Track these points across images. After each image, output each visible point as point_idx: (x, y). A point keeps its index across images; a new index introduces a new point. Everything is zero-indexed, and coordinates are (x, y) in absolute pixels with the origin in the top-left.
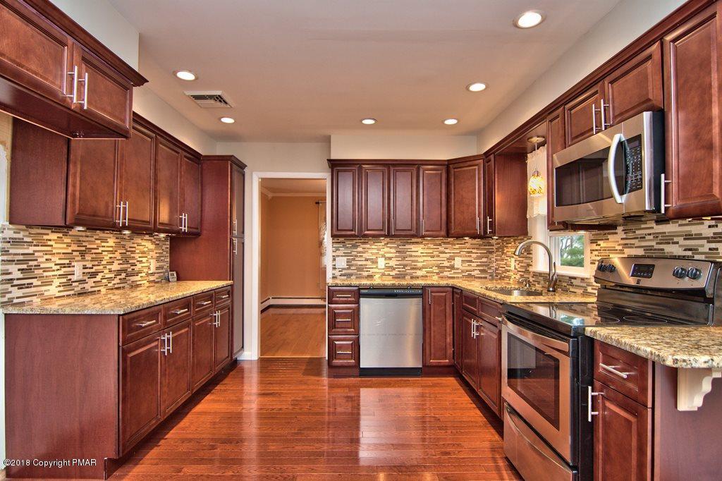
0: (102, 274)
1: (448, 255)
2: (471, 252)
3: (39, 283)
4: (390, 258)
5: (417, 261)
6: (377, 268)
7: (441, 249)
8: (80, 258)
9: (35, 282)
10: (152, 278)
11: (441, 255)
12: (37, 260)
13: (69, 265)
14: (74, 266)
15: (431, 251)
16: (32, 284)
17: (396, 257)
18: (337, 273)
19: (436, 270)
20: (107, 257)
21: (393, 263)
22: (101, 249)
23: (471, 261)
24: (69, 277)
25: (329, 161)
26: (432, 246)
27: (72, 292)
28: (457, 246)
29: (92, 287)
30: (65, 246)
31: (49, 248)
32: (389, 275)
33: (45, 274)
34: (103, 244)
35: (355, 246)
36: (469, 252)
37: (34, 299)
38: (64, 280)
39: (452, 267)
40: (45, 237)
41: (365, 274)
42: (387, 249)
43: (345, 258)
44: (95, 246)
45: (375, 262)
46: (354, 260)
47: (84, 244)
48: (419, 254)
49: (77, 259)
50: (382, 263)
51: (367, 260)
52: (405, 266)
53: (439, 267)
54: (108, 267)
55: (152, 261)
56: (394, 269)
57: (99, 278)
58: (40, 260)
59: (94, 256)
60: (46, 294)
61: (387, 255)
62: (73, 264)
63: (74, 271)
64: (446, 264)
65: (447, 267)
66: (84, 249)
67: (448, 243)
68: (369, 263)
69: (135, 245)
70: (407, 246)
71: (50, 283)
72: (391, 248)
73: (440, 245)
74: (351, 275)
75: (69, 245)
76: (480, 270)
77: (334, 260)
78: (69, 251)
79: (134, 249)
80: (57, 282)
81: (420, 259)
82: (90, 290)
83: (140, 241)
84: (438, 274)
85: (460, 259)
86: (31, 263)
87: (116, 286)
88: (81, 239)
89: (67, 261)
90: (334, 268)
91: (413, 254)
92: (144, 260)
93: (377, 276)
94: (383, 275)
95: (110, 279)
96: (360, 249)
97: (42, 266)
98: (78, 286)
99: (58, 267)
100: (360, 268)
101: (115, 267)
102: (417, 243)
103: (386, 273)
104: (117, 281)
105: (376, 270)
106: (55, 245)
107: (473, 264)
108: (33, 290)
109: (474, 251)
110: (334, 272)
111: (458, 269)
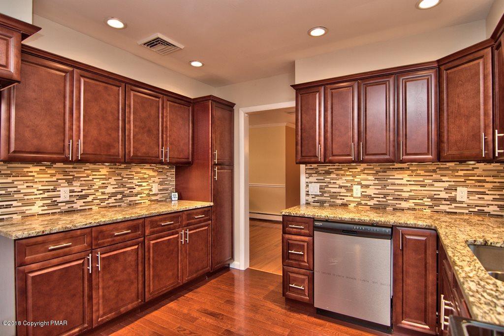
0: (94, 196)
1: (446, 185)
2: (484, 181)
3: (20, 204)
4: (367, 186)
5: (402, 191)
6: (352, 196)
7: (435, 176)
8: (67, 185)
9: (15, 203)
10: (154, 198)
11: (436, 184)
12: (17, 187)
13: (54, 190)
14: (60, 191)
15: (421, 179)
16: (12, 205)
17: (375, 185)
18: (310, 199)
19: (428, 202)
20: (98, 183)
21: (371, 191)
22: (91, 178)
23: (484, 193)
24: (54, 199)
25: (294, 86)
26: (422, 173)
27: (59, 210)
28: (461, 173)
29: (80, 206)
30: (49, 176)
31: (31, 178)
32: (366, 205)
33: (26, 197)
34: (94, 173)
35: (328, 173)
36: (479, 181)
37: (15, 216)
38: (49, 201)
39: (453, 200)
40: (26, 170)
41: (339, 202)
42: (363, 176)
43: (318, 185)
44: (85, 175)
45: (349, 190)
46: (327, 186)
47: (71, 174)
48: (404, 182)
49: (62, 185)
50: (357, 191)
51: (341, 187)
52: (385, 195)
53: (432, 198)
54: (100, 190)
55: (153, 184)
56: (372, 198)
57: (90, 199)
58: (19, 187)
59: (84, 182)
60: (27, 212)
61: (364, 183)
62: (58, 189)
63: (60, 195)
64: (443, 195)
65: (445, 200)
66: (72, 177)
67: (447, 169)
68: (343, 190)
69: (133, 173)
70: (389, 173)
71: (33, 204)
72: (368, 174)
73: (434, 171)
74: (325, 202)
75: (52, 175)
76: (499, 206)
77: (307, 186)
78: (54, 179)
79: (132, 176)
80: (40, 203)
81: (405, 189)
82: (79, 208)
83: (139, 170)
84: (430, 207)
85: (465, 190)
86: (9, 190)
87: (111, 205)
88: (67, 170)
89: (52, 187)
90: (308, 195)
91: (397, 182)
92: (144, 184)
93: (352, 205)
94: (359, 204)
95: (103, 200)
96: (333, 176)
97: (22, 191)
98: (65, 206)
99: (41, 192)
100: (334, 196)
101: (110, 190)
102: (402, 169)
103: (363, 202)
104: (112, 200)
105: (351, 199)
106: (36, 175)
107: (486, 197)
108: (12, 209)
109: (488, 179)
110: (307, 198)
111: (462, 202)
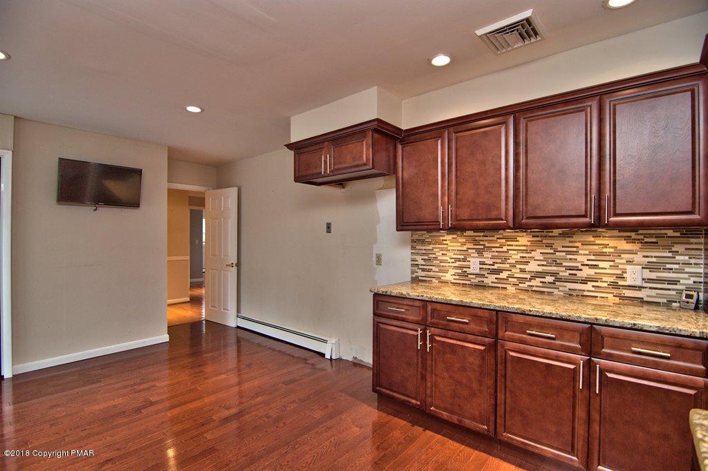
0: (509, 272)
3: (437, 270)
8: (477, 255)
9: (434, 268)
12: (435, 254)
13: (464, 260)
14: (469, 261)
16: (432, 269)
20: (516, 256)
22: (505, 249)
24: (465, 269)
27: (468, 282)
29: (492, 282)
30: (459, 244)
31: (446, 246)
33: (442, 264)
34: (509, 243)
37: (434, 280)
38: (460, 271)
40: (442, 238)
44: (498, 245)
47: (481, 243)
49: (472, 255)
54: (518, 266)
57: (504, 275)
58: (437, 254)
59: (494, 254)
60: (442, 278)
62: (468, 259)
63: (470, 265)
66: (482, 247)
69: (578, 244)
71: (446, 272)
75: (463, 244)
78: (465, 248)
79: (575, 249)
80: (452, 271)
82: (491, 284)
83: (591, 239)
86: (430, 256)
87: (534, 289)
88: (477, 238)
89: (462, 257)
92: (601, 264)
95: (522, 280)
97: (439, 258)
98: (475, 279)
99: (453, 260)
101: (533, 267)
104: (537, 282)
106: (450, 244)
108: (432, 273)
